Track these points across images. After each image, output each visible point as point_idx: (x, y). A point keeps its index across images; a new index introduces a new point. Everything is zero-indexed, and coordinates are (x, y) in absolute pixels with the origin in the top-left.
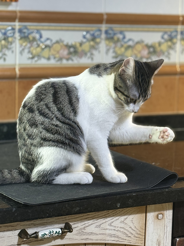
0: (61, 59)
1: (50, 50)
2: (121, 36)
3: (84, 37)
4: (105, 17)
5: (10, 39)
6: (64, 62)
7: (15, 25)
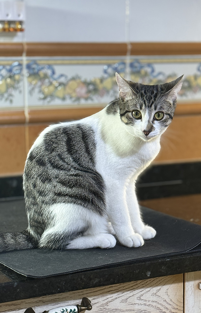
0: (78, 99)
1: (65, 89)
2: (149, 70)
3: (105, 72)
4: (129, 47)
5: (17, 77)
6: (83, 102)
7: (22, 60)
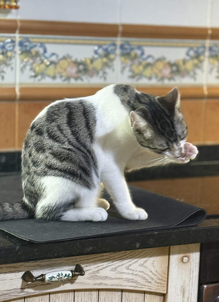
0: (68, 78)
1: (56, 68)
2: (139, 52)
3: (96, 52)
4: (121, 29)
5: (9, 54)
6: (73, 81)
7: (15, 37)
